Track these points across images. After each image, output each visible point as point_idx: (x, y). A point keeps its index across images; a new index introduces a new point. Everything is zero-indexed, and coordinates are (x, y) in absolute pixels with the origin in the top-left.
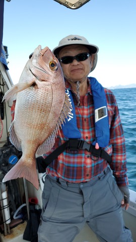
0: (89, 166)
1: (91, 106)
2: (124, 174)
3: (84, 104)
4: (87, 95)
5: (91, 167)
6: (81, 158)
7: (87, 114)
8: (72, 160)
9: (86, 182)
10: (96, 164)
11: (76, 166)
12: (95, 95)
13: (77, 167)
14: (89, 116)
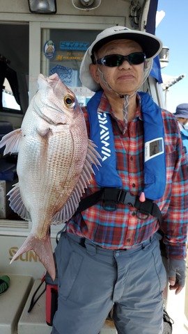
0: (132, 228)
1: (141, 137)
2: (182, 242)
3: (131, 135)
4: (134, 120)
5: (136, 230)
6: (123, 214)
7: (135, 150)
8: (107, 216)
9: (125, 250)
10: (143, 225)
11: (112, 224)
12: (147, 119)
13: (114, 227)
14: (137, 153)
